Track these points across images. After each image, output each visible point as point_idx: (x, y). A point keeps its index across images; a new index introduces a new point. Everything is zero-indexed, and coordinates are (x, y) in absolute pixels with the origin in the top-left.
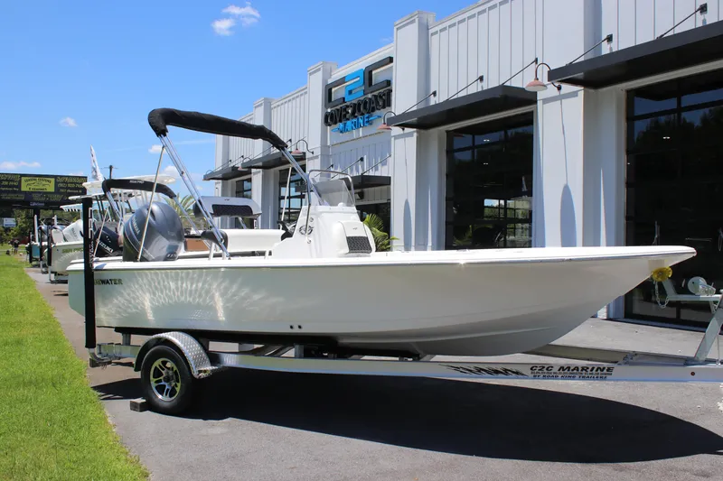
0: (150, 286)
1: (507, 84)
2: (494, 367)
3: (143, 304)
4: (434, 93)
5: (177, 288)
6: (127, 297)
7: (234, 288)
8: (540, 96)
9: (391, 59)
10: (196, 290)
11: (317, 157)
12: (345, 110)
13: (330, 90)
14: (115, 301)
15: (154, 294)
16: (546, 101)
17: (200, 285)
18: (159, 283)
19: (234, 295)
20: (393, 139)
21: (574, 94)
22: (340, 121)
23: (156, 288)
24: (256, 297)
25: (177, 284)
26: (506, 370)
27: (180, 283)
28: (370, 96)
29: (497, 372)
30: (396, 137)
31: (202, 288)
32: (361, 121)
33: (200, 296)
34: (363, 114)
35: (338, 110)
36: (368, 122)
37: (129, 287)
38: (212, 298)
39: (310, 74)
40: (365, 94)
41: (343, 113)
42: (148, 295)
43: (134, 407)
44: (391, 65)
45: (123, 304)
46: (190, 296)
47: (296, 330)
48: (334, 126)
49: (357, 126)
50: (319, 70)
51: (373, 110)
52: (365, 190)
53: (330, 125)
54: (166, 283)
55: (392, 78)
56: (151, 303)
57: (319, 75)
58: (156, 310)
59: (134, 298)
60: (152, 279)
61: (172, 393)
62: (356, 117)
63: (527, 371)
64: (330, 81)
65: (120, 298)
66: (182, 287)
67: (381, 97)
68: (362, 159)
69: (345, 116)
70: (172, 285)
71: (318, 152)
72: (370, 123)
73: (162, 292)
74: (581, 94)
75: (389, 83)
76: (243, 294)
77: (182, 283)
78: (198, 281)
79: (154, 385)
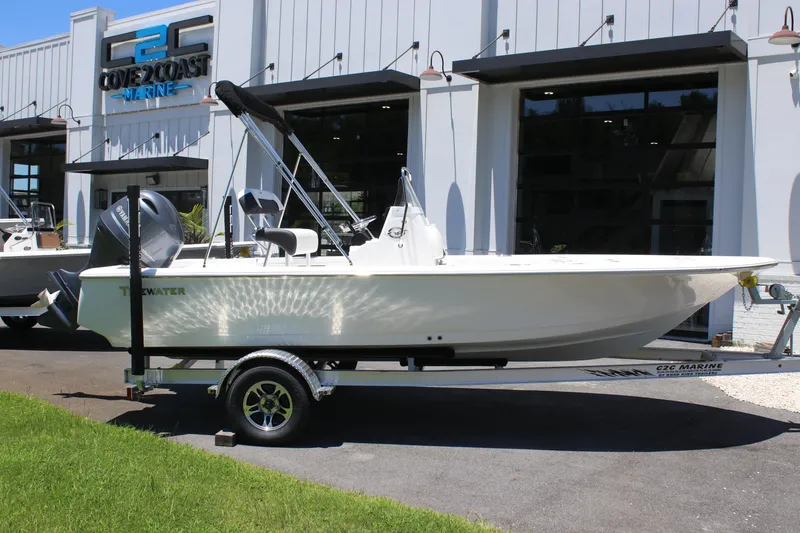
0: (233, 296)
1: (391, 68)
2: (626, 369)
3: (216, 318)
4: (272, 67)
5: (277, 299)
6: (191, 310)
7: (366, 297)
8: (424, 84)
9: (210, 19)
10: (306, 301)
11: (87, 128)
12: (133, 72)
13: (109, 45)
14: (168, 315)
15: (238, 306)
16: (430, 91)
17: (314, 294)
18: (248, 293)
19: (363, 305)
20: (212, 115)
21: (468, 88)
22: (126, 86)
23: (242, 298)
24: (394, 307)
25: (278, 293)
26: (636, 371)
27: (282, 292)
28: (173, 59)
29: (628, 373)
30: (217, 113)
31: (316, 298)
32: (162, 90)
33: (311, 307)
34: (163, 81)
35: (122, 72)
36: (171, 91)
37: (197, 297)
38: (330, 308)
39: (75, 21)
40: (167, 56)
41: (131, 77)
42: (227, 307)
43: (221, 441)
44: (211, 25)
45: (181, 319)
46: (295, 307)
47: (435, 342)
48: (113, 92)
49: (153, 94)
50: (91, 17)
51: (180, 78)
52: (161, 173)
53: (107, 89)
54: (260, 292)
55: (212, 41)
56: (229, 316)
57: (91, 24)
58: (234, 325)
59: (202, 311)
60: (237, 287)
61: (277, 420)
62: (151, 83)
63: (653, 371)
64: (107, 35)
65: (176, 311)
66: (284, 297)
67: (193, 62)
68: (157, 136)
69: (133, 81)
70: (270, 295)
71: (88, 122)
72: (174, 92)
73: (251, 303)
74: (476, 89)
75: (206, 47)
76: (376, 304)
77: (286, 293)
78: (311, 290)
79: (248, 414)
